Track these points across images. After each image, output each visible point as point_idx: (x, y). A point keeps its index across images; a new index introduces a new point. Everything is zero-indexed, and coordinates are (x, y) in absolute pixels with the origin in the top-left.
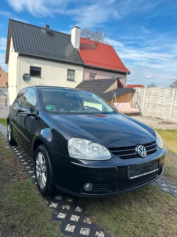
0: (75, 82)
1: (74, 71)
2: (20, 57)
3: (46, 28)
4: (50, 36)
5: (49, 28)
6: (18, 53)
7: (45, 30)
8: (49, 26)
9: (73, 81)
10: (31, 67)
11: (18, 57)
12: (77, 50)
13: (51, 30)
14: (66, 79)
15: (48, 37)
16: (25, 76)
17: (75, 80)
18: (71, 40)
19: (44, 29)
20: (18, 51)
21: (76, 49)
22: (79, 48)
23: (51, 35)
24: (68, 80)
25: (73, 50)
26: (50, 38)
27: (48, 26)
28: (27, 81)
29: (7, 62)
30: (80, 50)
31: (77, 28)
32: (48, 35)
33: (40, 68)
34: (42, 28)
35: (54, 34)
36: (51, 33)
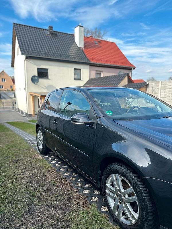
0: (82, 80)
1: (80, 70)
2: (27, 59)
3: (50, 30)
4: (54, 37)
5: (52, 30)
6: (26, 55)
7: (49, 31)
8: (52, 27)
9: (80, 79)
10: (38, 69)
11: (25, 60)
12: (81, 49)
13: (54, 31)
14: (73, 78)
15: (52, 38)
16: (33, 78)
17: (82, 79)
18: (74, 40)
19: (48, 30)
20: (25, 54)
21: (80, 48)
22: (83, 47)
23: (55, 36)
24: (75, 79)
25: (78, 49)
26: (54, 39)
27: (51, 28)
28: (36, 83)
29: (13, 66)
30: (84, 49)
31: (81, 27)
32: (52, 36)
33: (47, 69)
34: (46, 30)
35: (58, 35)
36: (54, 34)
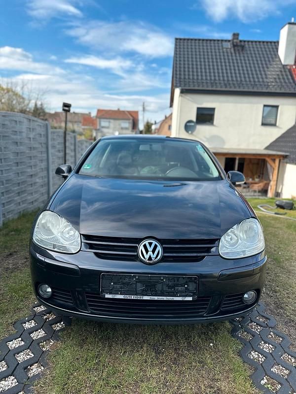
0: (278, 127)
1: (277, 107)
2: (183, 95)
3: (234, 39)
4: (237, 53)
5: (237, 39)
6: (180, 88)
7: (231, 42)
8: (238, 35)
9: (274, 125)
10: (198, 109)
11: (180, 96)
12: (289, 67)
13: (241, 41)
14: (260, 123)
15: (234, 55)
16: (188, 124)
17: (277, 124)
18: (277, 51)
19: (229, 41)
20: (180, 86)
21: (287, 65)
22: (292, 63)
23: (240, 50)
24: (263, 124)
25: (280, 68)
26: (238, 55)
27: (236, 35)
28: (190, 132)
29: (171, 106)
30: (294, 67)
32: (235, 50)
33: (213, 109)
34: (226, 41)
35: (247, 46)
36: (239, 46)
